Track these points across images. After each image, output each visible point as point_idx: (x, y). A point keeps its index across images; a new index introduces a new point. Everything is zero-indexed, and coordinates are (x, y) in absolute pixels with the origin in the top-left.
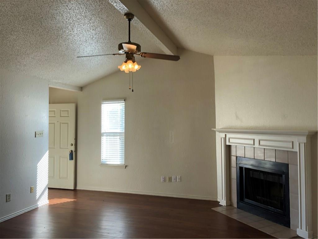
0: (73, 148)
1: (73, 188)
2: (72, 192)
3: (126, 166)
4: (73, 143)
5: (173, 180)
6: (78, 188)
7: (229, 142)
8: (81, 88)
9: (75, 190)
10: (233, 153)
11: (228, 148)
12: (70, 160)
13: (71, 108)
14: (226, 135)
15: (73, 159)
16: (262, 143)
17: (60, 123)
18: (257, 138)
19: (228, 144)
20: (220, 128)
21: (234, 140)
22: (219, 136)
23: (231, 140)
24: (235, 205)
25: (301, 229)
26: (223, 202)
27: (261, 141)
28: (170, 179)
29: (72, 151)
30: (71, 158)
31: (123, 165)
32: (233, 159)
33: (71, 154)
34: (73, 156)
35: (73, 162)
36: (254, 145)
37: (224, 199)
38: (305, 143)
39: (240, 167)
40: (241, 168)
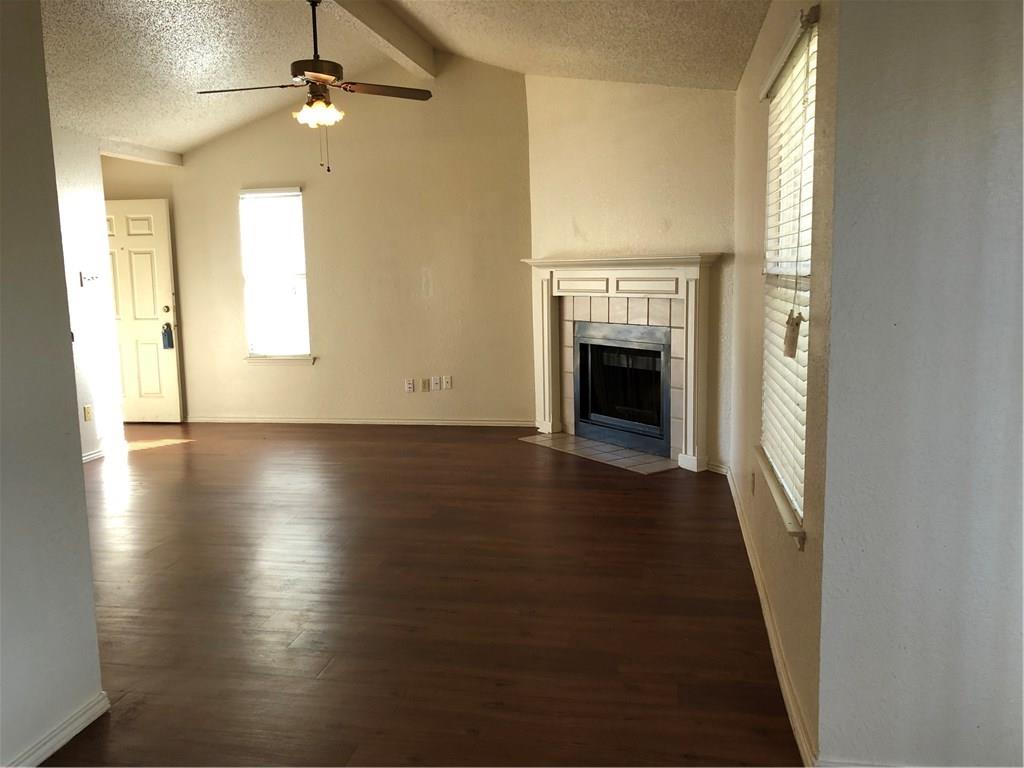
0: (170, 318)
1: (179, 421)
2: (179, 429)
3: (315, 359)
4: (171, 303)
5: (433, 386)
6: (191, 419)
7: (559, 288)
8: (181, 157)
9: (184, 425)
10: (568, 315)
11: (558, 303)
12: (165, 347)
13: (157, 211)
14: (552, 272)
15: (172, 347)
16: (623, 286)
17: (130, 252)
18: (613, 274)
19: (556, 293)
20: (540, 257)
21: (570, 283)
22: (539, 276)
23: (563, 285)
24: (572, 430)
25: (686, 453)
26: (545, 424)
27: (620, 283)
28: (426, 385)
29: (168, 325)
30: (169, 344)
31: (305, 355)
32: (568, 327)
33: (167, 333)
34: (173, 337)
35: (172, 353)
36: (607, 291)
37: (547, 419)
38: (696, 281)
39: (581, 344)
40: (584, 348)
